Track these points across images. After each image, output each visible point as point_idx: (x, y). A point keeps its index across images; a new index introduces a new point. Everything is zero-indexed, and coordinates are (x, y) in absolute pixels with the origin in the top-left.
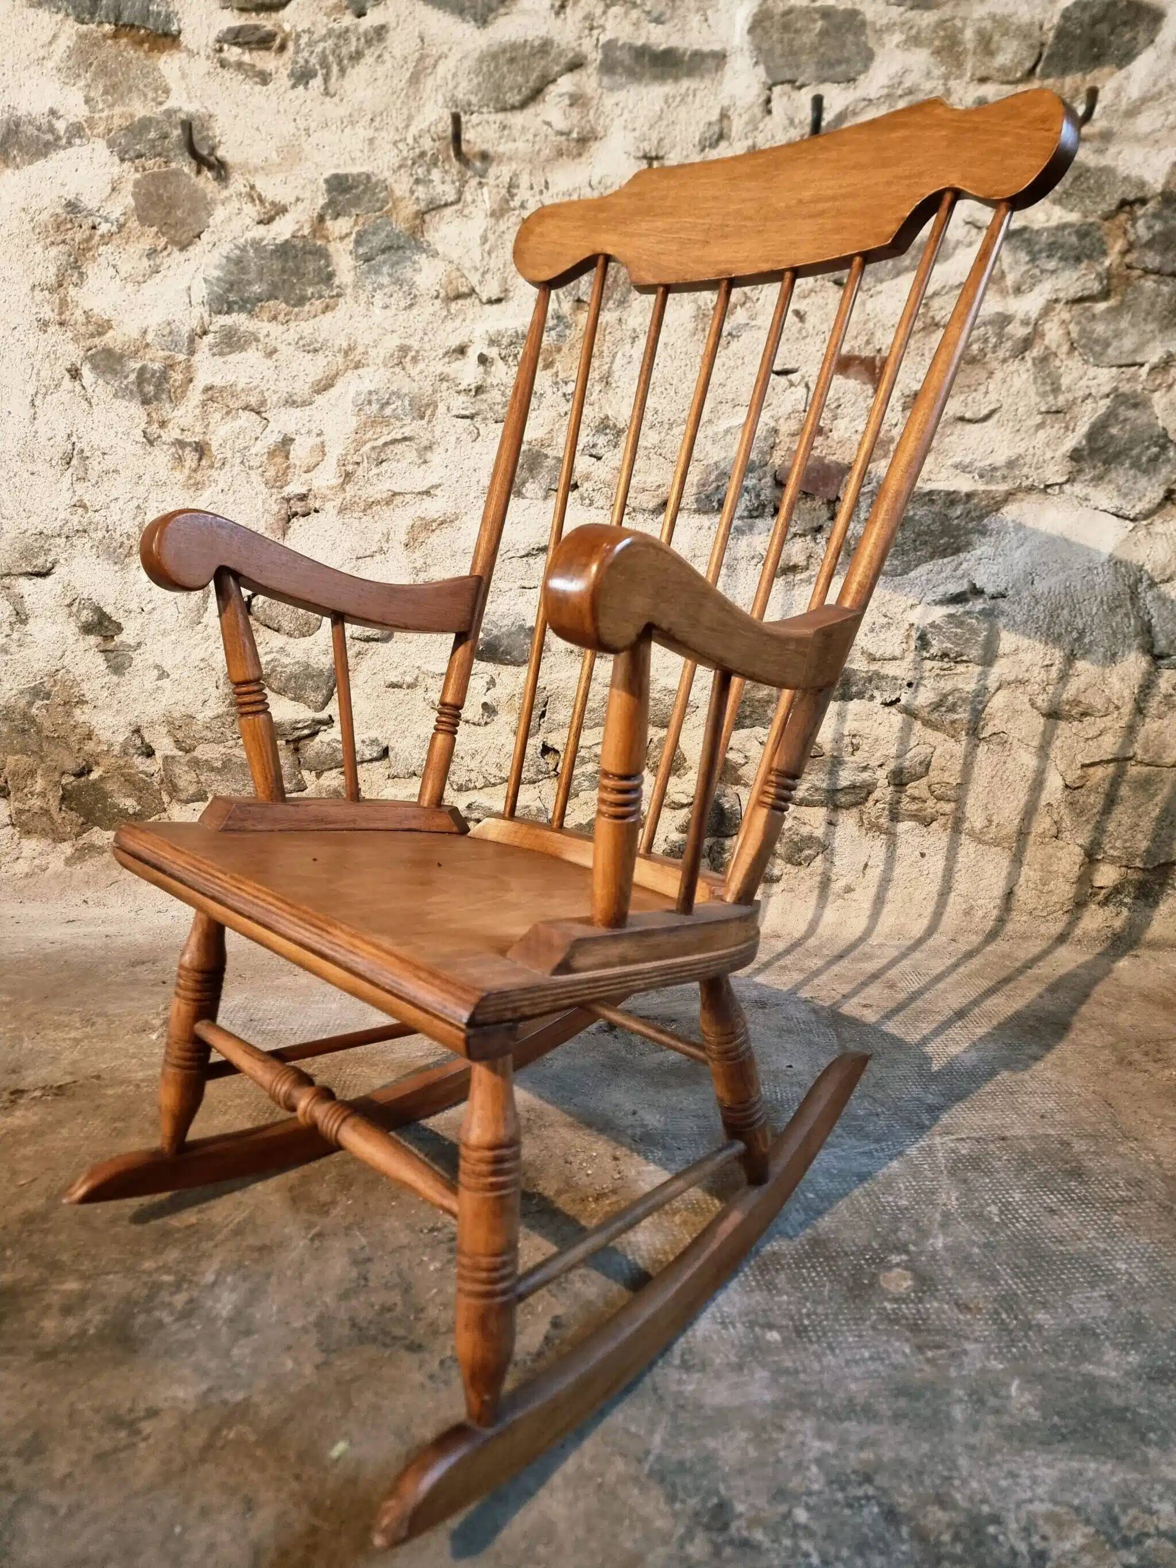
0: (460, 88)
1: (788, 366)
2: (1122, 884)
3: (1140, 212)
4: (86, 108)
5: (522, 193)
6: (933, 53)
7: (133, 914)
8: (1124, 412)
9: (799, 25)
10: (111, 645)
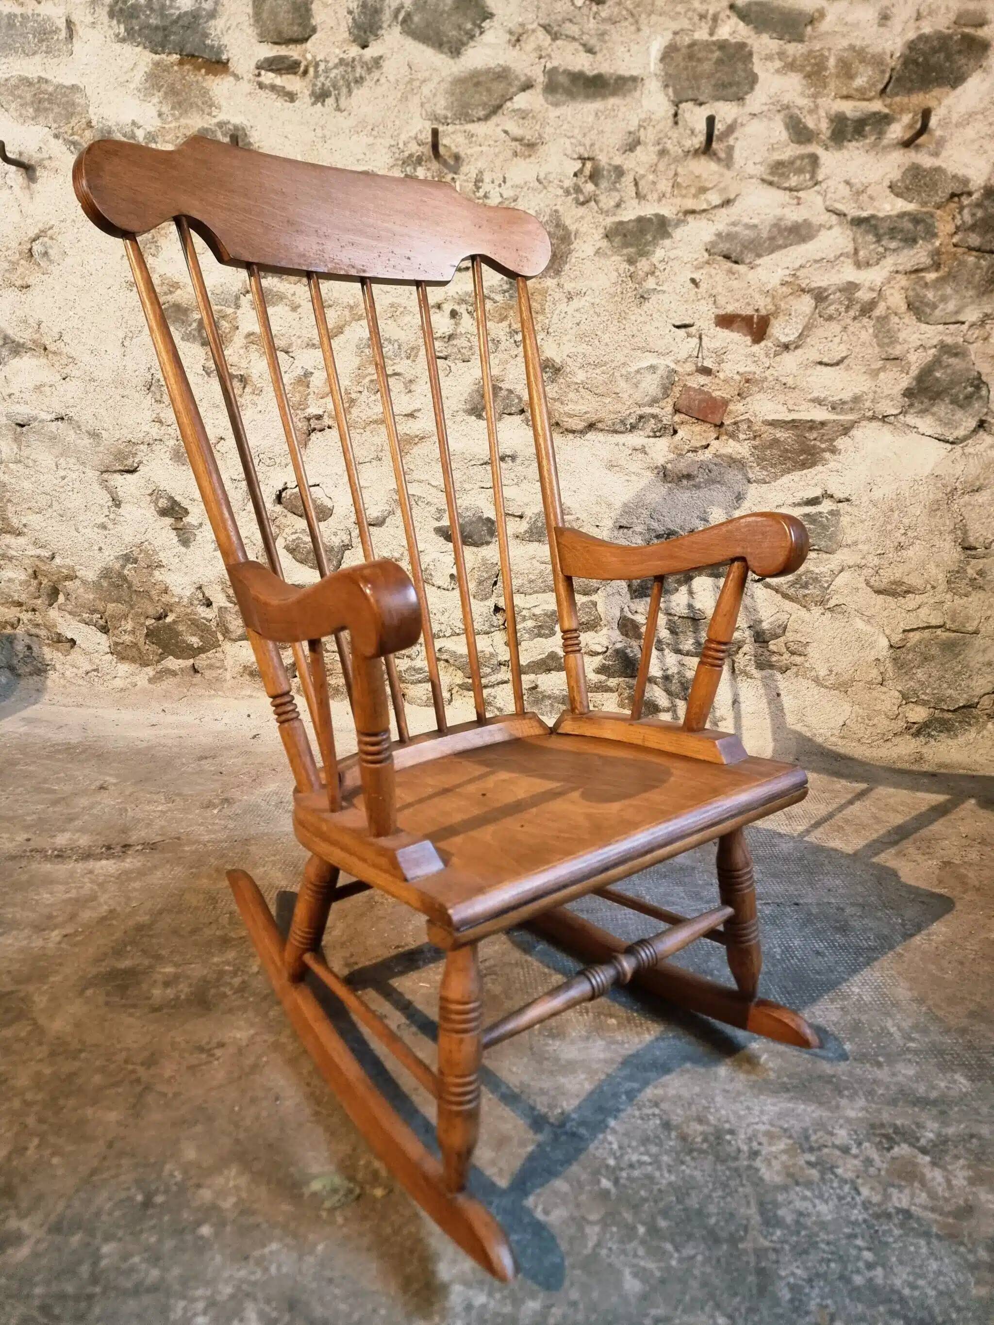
0: (438, 106)
1: (687, 322)
2: (931, 721)
3: (965, 201)
4: (159, 120)
5: (486, 187)
6: (805, 77)
7: (197, 721)
8: (947, 360)
9: (700, 55)
10: (180, 525)
